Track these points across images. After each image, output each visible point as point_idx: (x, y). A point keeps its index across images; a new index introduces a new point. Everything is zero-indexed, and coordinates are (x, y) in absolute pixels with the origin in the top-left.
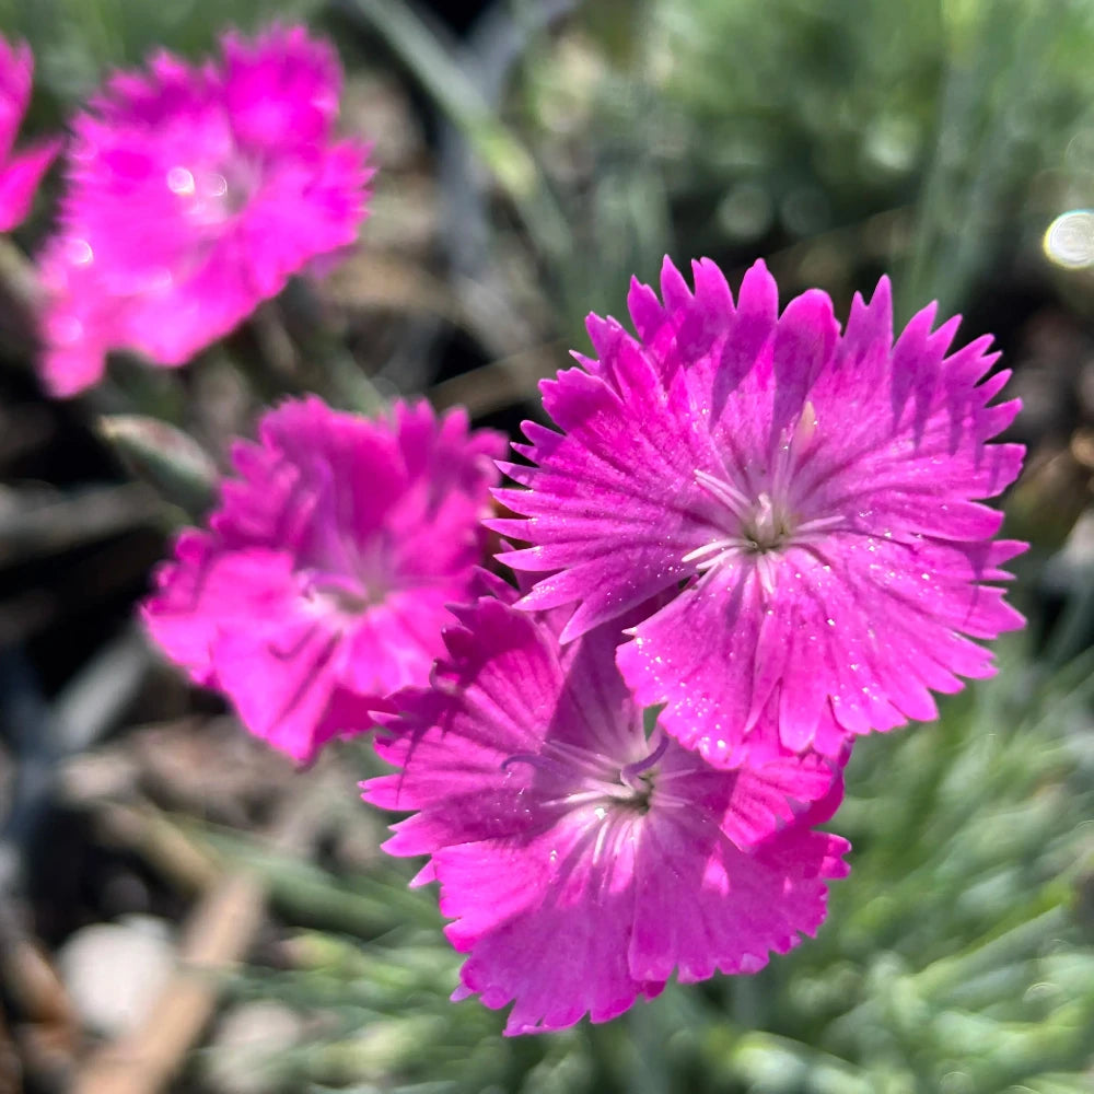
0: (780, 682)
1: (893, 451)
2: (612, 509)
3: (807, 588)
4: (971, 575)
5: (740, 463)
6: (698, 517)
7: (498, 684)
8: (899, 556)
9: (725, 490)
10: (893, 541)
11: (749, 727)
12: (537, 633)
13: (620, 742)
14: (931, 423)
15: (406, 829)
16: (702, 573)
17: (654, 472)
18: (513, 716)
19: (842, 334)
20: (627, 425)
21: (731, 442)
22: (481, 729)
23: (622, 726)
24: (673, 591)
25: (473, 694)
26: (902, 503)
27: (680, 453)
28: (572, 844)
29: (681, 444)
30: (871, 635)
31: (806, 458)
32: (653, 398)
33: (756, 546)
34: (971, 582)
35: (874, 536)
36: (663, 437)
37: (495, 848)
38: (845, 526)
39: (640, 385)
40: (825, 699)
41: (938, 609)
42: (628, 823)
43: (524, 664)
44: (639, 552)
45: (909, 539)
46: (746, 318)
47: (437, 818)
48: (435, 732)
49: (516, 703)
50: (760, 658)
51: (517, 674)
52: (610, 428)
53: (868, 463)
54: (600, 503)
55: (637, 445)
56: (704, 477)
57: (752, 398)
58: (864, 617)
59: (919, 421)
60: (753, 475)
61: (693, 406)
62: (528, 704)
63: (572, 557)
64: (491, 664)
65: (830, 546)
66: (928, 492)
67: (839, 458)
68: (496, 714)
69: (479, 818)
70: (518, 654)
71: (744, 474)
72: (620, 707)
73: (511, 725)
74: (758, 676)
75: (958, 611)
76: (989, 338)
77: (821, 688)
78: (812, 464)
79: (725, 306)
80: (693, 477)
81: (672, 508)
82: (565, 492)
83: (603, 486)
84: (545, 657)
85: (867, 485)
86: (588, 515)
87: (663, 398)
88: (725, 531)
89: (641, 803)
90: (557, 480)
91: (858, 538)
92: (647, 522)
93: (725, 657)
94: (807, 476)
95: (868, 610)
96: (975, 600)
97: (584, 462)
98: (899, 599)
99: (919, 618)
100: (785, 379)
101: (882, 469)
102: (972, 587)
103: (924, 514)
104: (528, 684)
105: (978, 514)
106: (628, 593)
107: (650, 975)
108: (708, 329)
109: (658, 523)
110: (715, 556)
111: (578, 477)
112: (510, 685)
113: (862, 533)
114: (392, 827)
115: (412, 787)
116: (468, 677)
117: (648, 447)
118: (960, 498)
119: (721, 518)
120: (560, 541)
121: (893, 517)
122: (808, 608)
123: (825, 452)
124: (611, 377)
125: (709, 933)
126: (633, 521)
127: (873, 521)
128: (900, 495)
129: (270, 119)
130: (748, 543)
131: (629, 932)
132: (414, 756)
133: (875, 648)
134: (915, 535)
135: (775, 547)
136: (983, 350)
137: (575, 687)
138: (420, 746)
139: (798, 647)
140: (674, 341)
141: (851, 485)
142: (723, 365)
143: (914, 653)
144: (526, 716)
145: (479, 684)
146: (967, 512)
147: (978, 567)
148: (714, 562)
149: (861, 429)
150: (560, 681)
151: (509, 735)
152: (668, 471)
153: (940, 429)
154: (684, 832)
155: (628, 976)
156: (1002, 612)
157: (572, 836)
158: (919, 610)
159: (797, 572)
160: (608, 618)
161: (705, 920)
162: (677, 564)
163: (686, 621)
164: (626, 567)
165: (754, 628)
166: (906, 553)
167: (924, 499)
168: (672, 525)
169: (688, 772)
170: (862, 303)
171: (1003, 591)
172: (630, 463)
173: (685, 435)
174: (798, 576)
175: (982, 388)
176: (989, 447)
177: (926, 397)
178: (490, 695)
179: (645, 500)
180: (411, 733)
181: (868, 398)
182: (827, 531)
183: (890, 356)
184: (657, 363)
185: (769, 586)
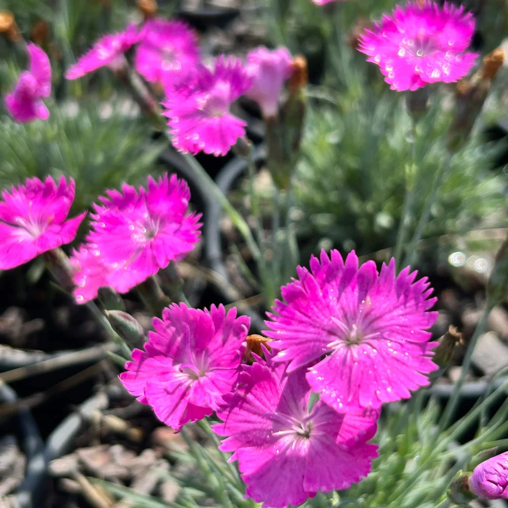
0: (359, 386)
1: (395, 313)
2: (304, 329)
3: (368, 356)
4: (421, 353)
5: (345, 316)
6: (332, 332)
7: (259, 393)
8: (398, 347)
9: (341, 324)
10: (395, 342)
11: (350, 399)
12: (272, 376)
13: (300, 414)
14: (408, 305)
15: (226, 442)
16: (334, 350)
17: (318, 317)
18: (264, 404)
19: (379, 275)
20: (309, 302)
21: (343, 308)
22: (253, 408)
23: (301, 408)
24: (323, 357)
25: (250, 396)
26: (398, 330)
27: (326, 312)
28: (284, 448)
29: (327, 309)
30: (389, 372)
31: (367, 315)
32: (317, 294)
33: (350, 343)
34: (421, 355)
35: (389, 340)
36: (320, 306)
37: (257, 449)
38: (380, 337)
39: (313, 289)
40: (373, 391)
41: (410, 363)
42: (303, 441)
43: (268, 387)
44: (312, 344)
45: (401, 341)
46: (347, 270)
47: (236, 439)
48: (236, 409)
49: (265, 399)
50: (353, 378)
51: (265, 390)
52: (304, 303)
53: (388, 316)
54: (300, 327)
55: (312, 309)
56: (334, 319)
57: (350, 295)
58: (386, 366)
59: (405, 303)
60: (350, 320)
61: (331, 298)
62: (269, 400)
63: (291, 345)
64: (256, 386)
65: (375, 343)
66: (406, 326)
67: (378, 315)
68: (258, 403)
69: (251, 439)
70: (265, 382)
71: (347, 319)
72: (300, 401)
73: (263, 407)
74: (352, 384)
75: (416, 364)
76: (426, 278)
77: (372, 388)
78: (369, 317)
79: (341, 265)
80: (330, 319)
81: (323, 329)
82: (288, 323)
83: (301, 322)
84: (275, 384)
85: (387, 324)
86: (296, 331)
87: (321, 294)
88: (340, 338)
89: (307, 435)
90: (286, 319)
91: (384, 340)
92: (315, 333)
93: (341, 378)
94: (367, 321)
95: (388, 363)
96: (423, 361)
97: (294, 314)
98: (398, 360)
99: (404, 367)
100: (361, 290)
101: (392, 319)
102: (422, 357)
103: (405, 334)
104: (269, 393)
105: (423, 334)
106: (308, 356)
107: (311, 490)
108: (335, 272)
109: (319, 334)
110: (337, 345)
111: (293, 318)
112: (263, 394)
113: (385, 339)
114: (222, 441)
115: (229, 428)
116: (248, 390)
117: (316, 309)
118: (417, 329)
119: (339, 334)
120: (287, 339)
121: (395, 334)
122: (368, 362)
123: (373, 313)
124: (304, 286)
125: (331, 477)
126: (310, 333)
127: (389, 335)
128: (398, 327)
129: (164, 207)
130: (347, 342)
131: (303, 477)
132: (229, 417)
133: (390, 376)
134: (402, 340)
135: (356, 344)
136: (425, 282)
137: (285, 394)
138: (231, 414)
139: (365, 376)
140: (324, 275)
141: (381, 323)
142: (340, 284)
143: (402, 378)
144: (268, 404)
145: (251, 393)
146: (419, 333)
147: (424, 351)
148: (337, 347)
149: (384, 306)
150: (280, 392)
151: (262, 410)
152: (322, 317)
153: (410, 307)
154: (322, 443)
155: (303, 491)
156: (431, 365)
157: (283, 445)
158: (404, 364)
159: (364, 351)
160: (302, 365)
161: (330, 473)
162: (325, 347)
163: (328, 366)
164: (309, 348)
165: (351, 368)
166: (399, 346)
167: (405, 329)
168: (324, 335)
169: (324, 423)
170: (385, 266)
171: (431, 358)
172: (310, 314)
173: (328, 306)
174: (365, 352)
175: (424, 294)
176: (427, 313)
177: (406, 296)
178: (255, 397)
179: (315, 327)
180: (228, 409)
181: (387, 296)
182: (374, 338)
183: (394, 283)
184: (318, 283)
185: (355, 355)
